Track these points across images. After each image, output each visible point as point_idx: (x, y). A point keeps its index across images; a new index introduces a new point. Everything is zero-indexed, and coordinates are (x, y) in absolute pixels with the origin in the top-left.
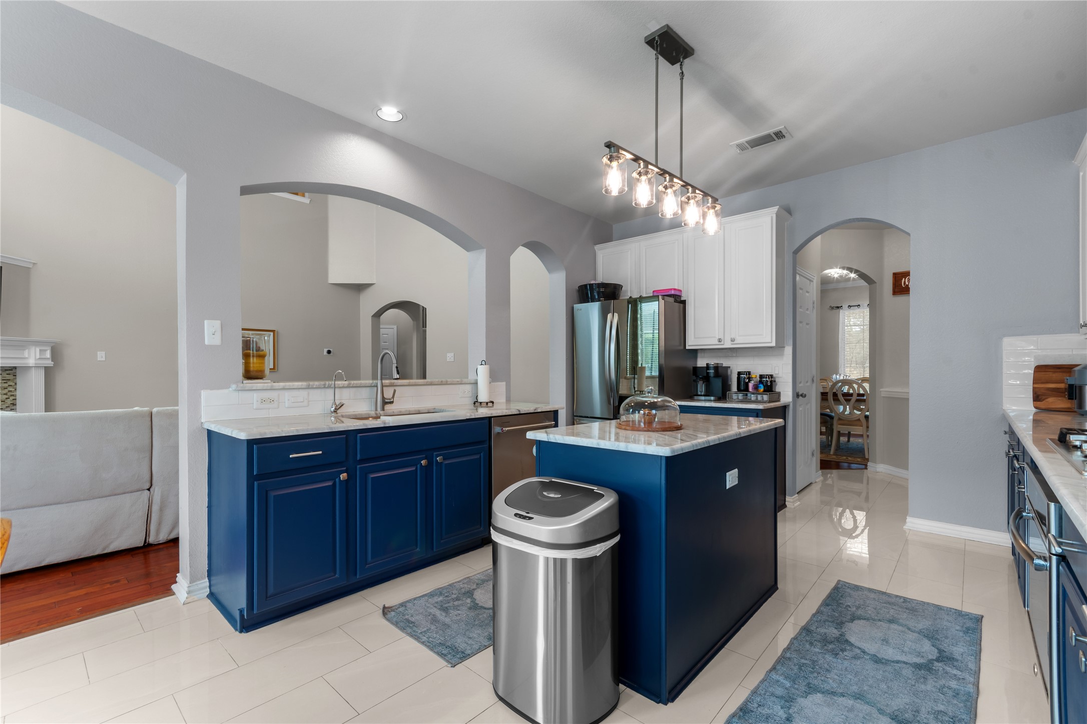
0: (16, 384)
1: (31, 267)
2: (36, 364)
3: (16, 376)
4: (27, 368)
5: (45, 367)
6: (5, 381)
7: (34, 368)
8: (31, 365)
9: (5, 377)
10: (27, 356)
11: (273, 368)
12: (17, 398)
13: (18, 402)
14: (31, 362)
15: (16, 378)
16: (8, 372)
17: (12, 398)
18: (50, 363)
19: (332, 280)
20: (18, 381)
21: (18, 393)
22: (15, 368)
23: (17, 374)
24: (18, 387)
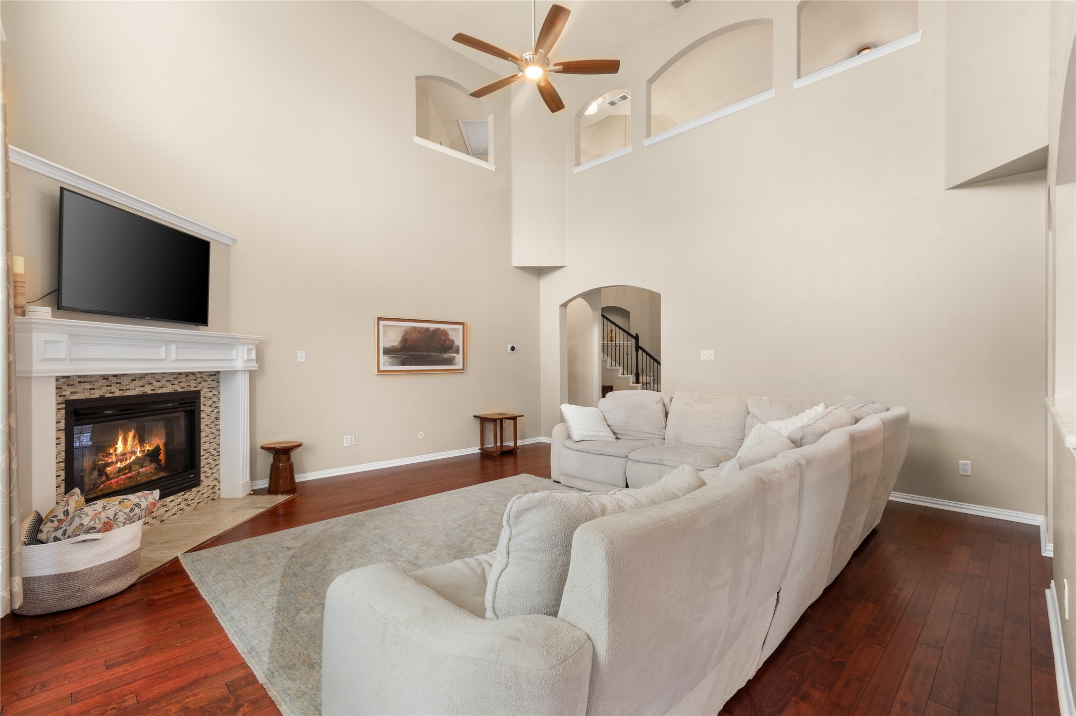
0: (219, 393)
1: (231, 244)
2: (244, 367)
3: (219, 382)
4: (232, 373)
5: (250, 371)
6: (210, 390)
7: (240, 372)
8: (238, 369)
9: (210, 384)
10: (235, 358)
11: (462, 368)
12: (221, 410)
13: (221, 415)
14: (239, 365)
15: (219, 386)
16: (212, 378)
17: (216, 411)
18: (254, 366)
19: (516, 263)
20: (221, 389)
21: (221, 404)
22: (218, 372)
23: (221, 380)
24: (221, 396)
